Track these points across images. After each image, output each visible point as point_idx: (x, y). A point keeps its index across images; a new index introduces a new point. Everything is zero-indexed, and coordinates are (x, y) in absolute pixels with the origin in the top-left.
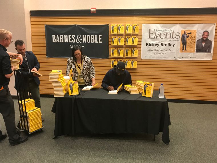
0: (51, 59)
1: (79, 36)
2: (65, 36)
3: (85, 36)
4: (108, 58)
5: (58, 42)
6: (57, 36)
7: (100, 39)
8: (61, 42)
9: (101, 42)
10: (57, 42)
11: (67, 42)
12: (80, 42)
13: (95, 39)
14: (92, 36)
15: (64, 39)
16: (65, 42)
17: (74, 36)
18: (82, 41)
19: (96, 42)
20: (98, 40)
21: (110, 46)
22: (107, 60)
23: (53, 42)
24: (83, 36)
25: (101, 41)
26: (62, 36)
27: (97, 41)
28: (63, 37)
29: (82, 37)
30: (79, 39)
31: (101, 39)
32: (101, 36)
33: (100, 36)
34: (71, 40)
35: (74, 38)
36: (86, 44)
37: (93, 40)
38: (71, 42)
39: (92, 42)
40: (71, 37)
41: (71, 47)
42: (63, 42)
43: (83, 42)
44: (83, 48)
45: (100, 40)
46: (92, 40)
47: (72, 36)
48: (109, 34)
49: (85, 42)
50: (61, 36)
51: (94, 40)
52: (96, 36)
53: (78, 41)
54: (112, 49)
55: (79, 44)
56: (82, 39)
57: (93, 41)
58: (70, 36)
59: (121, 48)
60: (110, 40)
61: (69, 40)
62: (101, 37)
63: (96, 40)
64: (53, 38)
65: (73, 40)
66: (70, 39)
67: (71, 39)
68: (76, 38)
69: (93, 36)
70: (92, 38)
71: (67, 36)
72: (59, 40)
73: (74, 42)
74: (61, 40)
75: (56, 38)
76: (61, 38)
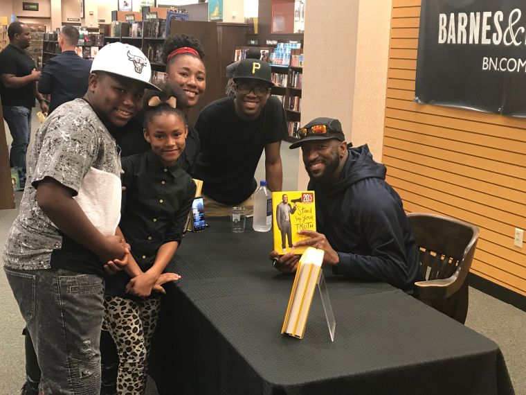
0: (428, 108)
1: (515, 15)
2: (472, 14)
5: (451, 40)
6: (452, 15)
8: (459, 42)
10: (449, 42)
11: (477, 42)
12: (517, 44)
15: (468, 28)
16: (471, 42)
17: (499, 15)
18: (521, 37)
23: (441, 41)
26: (465, 15)
28: (465, 23)
30: (515, 28)
34: (489, 35)
35: (500, 23)
38: (488, 42)
40: (490, 21)
41: (485, 66)
42: (465, 42)
44: (522, 69)
47: (493, 15)
50: (461, 15)
53: (509, 39)
55: (511, 52)
58: (487, 14)
61: (484, 34)
64: (442, 27)
65: (495, 35)
66: (486, 28)
67: (489, 28)
68: (504, 25)
71: (478, 14)
72: (454, 34)
73: (497, 43)
74: (459, 34)
75: (447, 28)
76: (460, 24)
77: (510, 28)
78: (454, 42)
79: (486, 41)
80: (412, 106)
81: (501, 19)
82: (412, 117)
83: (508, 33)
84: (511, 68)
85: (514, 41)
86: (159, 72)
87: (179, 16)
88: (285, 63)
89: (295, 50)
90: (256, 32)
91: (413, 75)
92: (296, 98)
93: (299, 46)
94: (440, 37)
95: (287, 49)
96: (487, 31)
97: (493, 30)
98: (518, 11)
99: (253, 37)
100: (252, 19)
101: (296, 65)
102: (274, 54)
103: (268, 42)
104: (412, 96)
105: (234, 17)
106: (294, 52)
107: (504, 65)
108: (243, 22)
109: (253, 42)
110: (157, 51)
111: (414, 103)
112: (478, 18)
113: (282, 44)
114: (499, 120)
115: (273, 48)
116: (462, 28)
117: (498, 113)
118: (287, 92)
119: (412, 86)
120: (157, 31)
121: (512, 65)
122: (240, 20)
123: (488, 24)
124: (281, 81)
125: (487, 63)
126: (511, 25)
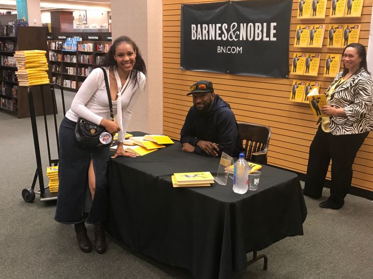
0: (188, 72)
1: (234, 26)
2: (210, 25)
3: (245, 24)
4: (288, 78)
5: (199, 38)
6: (199, 26)
7: (273, 31)
8: (204, 39)
9: (275, 39)
10: (198, 39)
11: (214, 39)
12: (236, 40)
13: (262, 31)
14: (257, 24)
15: (208, 32)
16: (210, 39)
17: (225, 26)
18: (238, 36)
19: (266, 39)
20: (268, 35)
21: (291, 48)
22: (285, 81)
23: (193, 38)
24: (242, 24)
25: (275, 36)
26: (206, 26)
27: (267, 37)
28: (207, 30)
29: (239, 29)
30: (234, 32)
31: (275, 31)
32: (275, 24)
33: (273, 24)
34: (220, 35)
35: (226, 29)
36: (245, 44)
37: (258, 33)
38: (220, 39)
39: (256, 39)
40: (220, 28)
41: (219, 51)
42: (207, 39)
43: (241, 39)
44: (239, 52)
45: (272, 35)
46: (256, 35)
47: (222, 25)
48: (293, 21)
49: (245, 39)
50: (204, 25)
51: (260, 33)
52: (265, 24)
53: (231, 37)
54: (294, 56)
55: (233, 44)
56: (238, 33)
57: (258, 37)
58: (219, 25)
59: (314, 55)
60: (292, 34)
61: (217, 35)
62: (275, 28)
63: (265, 34)
64: (193, 31)
65: (223, 35)
66: (218, 32)
67: (220, 32)
68: (228, 30)
69: (260, 25)
70: (256, 28)
71: (214, 25)
72: (201, 35)
73: (225, 39)
74: (204, 35)
75: (196, 31)
76: (204, 30)
77: (231, 32)
78: (201, 39)
79: (218, 38)
80: (180, 72)
81: (226, 28)
82: (180, 77)
83: (231, 34)
84: (233, 51)
85: (234, 38)
86: (9, 57)
87: (22, 23)
88: (74, 49)
89: (79, 42)
90: (50, 31)
91: (179, 56)
92: (83, 68)
93: (81, 39)
94: (193, 36)
95: (74, 42)
96: (219, 34)
97: (222, 33)
98: (236, 24)
99: (49, 34)
100: (47, 24)
101: (81, 50)
102: (65, 44)
103: (60, 37)
104: (179, 66)
105: (35, 23)
106: (79, 43)
107: (229, 50)
108: (41, 26)
109: (49, 37)
110: (6, 44)
111: (180, 70)
112: (214, 27)
113: (70, 39)
114: (228, 77)
115: (64, 41)
116: (205, 32)
117: (228, 73)
118: (77, 65)
119: (179, 61)
120: (5, 32)
121: (234, 50)
122: (39, 25)
123: (219, 30)
124: (71, 59)
125: (220, 49)
126: (232, 31)
